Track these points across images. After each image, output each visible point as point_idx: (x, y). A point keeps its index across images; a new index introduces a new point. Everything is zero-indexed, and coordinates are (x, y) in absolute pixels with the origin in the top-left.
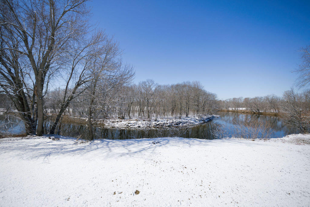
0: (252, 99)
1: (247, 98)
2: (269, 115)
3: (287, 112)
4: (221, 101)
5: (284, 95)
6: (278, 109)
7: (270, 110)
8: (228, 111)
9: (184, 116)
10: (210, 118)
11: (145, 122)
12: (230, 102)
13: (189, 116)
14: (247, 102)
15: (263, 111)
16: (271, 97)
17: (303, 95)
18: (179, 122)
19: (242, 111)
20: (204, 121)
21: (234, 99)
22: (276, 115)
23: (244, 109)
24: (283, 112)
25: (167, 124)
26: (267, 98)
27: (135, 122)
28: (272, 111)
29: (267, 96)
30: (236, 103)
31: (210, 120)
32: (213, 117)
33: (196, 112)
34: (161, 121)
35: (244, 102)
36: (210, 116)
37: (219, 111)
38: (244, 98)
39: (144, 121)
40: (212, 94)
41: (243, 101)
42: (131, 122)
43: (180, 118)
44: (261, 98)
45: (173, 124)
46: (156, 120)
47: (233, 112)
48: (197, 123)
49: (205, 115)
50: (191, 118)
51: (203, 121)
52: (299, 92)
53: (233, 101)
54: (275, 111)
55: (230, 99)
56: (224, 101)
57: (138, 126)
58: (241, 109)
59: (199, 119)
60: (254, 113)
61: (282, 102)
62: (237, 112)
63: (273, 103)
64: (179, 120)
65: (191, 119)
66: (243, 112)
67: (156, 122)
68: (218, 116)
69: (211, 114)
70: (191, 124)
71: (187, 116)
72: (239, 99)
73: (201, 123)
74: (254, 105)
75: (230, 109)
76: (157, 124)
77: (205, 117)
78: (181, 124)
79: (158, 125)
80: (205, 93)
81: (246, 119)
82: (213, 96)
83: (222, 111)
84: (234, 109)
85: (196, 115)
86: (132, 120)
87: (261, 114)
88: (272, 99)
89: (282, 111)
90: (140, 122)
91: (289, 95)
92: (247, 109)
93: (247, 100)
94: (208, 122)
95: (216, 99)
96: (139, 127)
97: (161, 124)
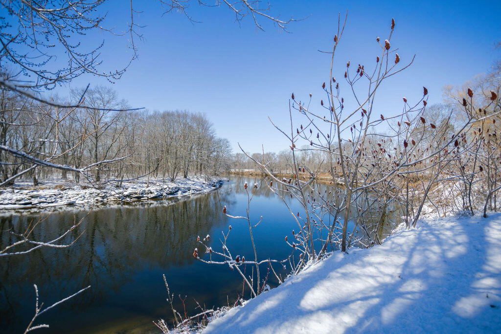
9: (180, 177)
11: (88, 191)
13: (189, 176)
18: (176, 188)
19: (249, 172)
20: (215, 186)
25: (151, 193)
27: (56, 191)
28: (289, 173)
34: (131, 188)
39: (85, 188)
42: (41, 192)
43: (172, 180)
45: (164, 194)
46: (118, 187)
50: (193, 181)
51: (213, 186)
57: (65, 202)
59: (206, 183)
64: (173, 185)
65: (193, 183)
67: (121, 191)
70: (199, 192)
71: (185, 177)
76: (126, 193)
78: (179, 194)
79: (128, 196)
85: (199, 176)
86: (44, 186)
90: (70, 192)
96: (71, 204)
97: (136, 193)
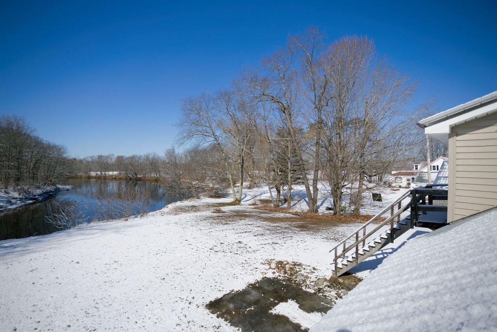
0: (127, 158)
1: (120, 157)
2: (149, 180)
3: (168, 176)
4: (75, 159)
5: (166, 155)
6: (159, 171)
7: (151, 173)
8: (89, 178)
10: (51, 192)
12: (92, 162)
14: (121, 162)
15: (142, 176)
16: (152, 156)
17: (183, 155)
19: (112, 176)
20: (35, 199)
21: (100, 157)
22: (157, 180)
23: (115, 173)
24: (165, 176)
26: (148, 158)
28: (153, 176)
29: (147, 154)
30: (102, 163)
31: (49, 196)
32: (58, 190)
33: (12, 182)
35: (116, 161)
36: (49, 188)
37: (69, 178)
40: (54, 147)
41: (114, 160)
44: (140, 158)
47: (98, 178)
48: (14, 206)
49: (38, 188)
51: (31, 199)
52: (180, 151)
53: (97, 160)
55: (92, 157)
56: (81, 161)
58: (111, 173)
59: (21, 196)
60: (131, 179)
61: (164, 163)
62: (105, 178)
63: (153, 164)
66: (114, 178)
68: (68, 187)
69: (53, 184)
72: (108, 157)
73: (26, 205)
74: (130, 167)
75: (93, 174)
77: (39, 191)
80: (38, 143)
82: (59, 149)
83: (76, 177)
84: (99, 173)
85: (11, 189)
87: (140, 179)
88: (153, 159)
89: (163, 175)
91: (171, 153)
92: (120, 174)
93: (120, 159)
94: (45, 199)
95: (65, 155)
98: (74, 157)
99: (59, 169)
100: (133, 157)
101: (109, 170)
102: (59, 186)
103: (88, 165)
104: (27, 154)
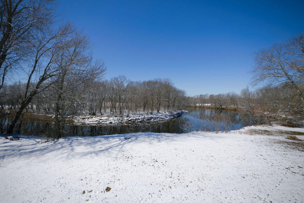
0: (216, 96)
1: (212, 95)
3: (243, 107)
5: (242, 93)
6: (237, 104)
7: (231, 105)
8: (196, 107)
9: (155, 112)
10: (180, 113)
11: (116, 118)
12: (197, 98)
13: (160, 111)
14: (212, 99)
15: (225, 107)
16: (232, 94)
17: (255, 93)
18: (151, 117)
19: (207, 106)
20: (174, 116)
21: (201, 96)
22: (235, 110)
23: (209, 105)
24: (241, 107)
25: (139, 119)
26: (228, 95)
27: (107, 118)
28: (232, 107)
29: (228, 93)
30: (202, 99)
31: (179, 115)
32: (182, 112)
33: (166, 108)
34: (132, 117)
35: (209, 98)
36: (179, 111)
38: (209, 95)
39: (116, 117)
40: (181, 91)
41: (208, 97)
42: (103, 118)
43: (151, 114)
44: (223, 95)
45: (145, 120)
46: (128, 116)
47: (200, 107)
48: (167, 119)
49: (175, 111)
50: (162, 114)
52: (252, 89)
53: (200, 97)
54: (234, 107)
55: (197, 96)
57: (109, 122)
58: (207, 105)
59: (169, 114)
60: (218, 108)
61: (240, 98)
62: (204, 107)
63: (233, 99)
64: (150, 116)
65: (162, 115)
66: (208, 108)
67: (128, 118)
68: (187, 111)
69: (181, 110)
70: (162, 119)
71: (158, 112)
72: (205, 96)
73: (171, 119)
74: (217, 101)
75: (198, 105)
76: (129, 119)
77: (175, 113)
78: (152, 120)
80: (175, 90)
81: (211, 114)
82: (182, 92)
83: (190, 107)
84: (201, 104)
85: (166, 111)
86: (103, 116)
87: (224, 109)
88: (232, 96)
89: (239, 106)
90: (111, 118)
91: (245, 92)
92: (212, 105)
93: (212, 96)
94: (178, 117)
95: (185, 95)
96: (111, 123)
97: (133, 119)
98: (188, 96)
99: (183, 102)
100: (219, 95)
101: (205, 103)
102: (183, 111)
103: (195, 100)
104: (171, 96)
